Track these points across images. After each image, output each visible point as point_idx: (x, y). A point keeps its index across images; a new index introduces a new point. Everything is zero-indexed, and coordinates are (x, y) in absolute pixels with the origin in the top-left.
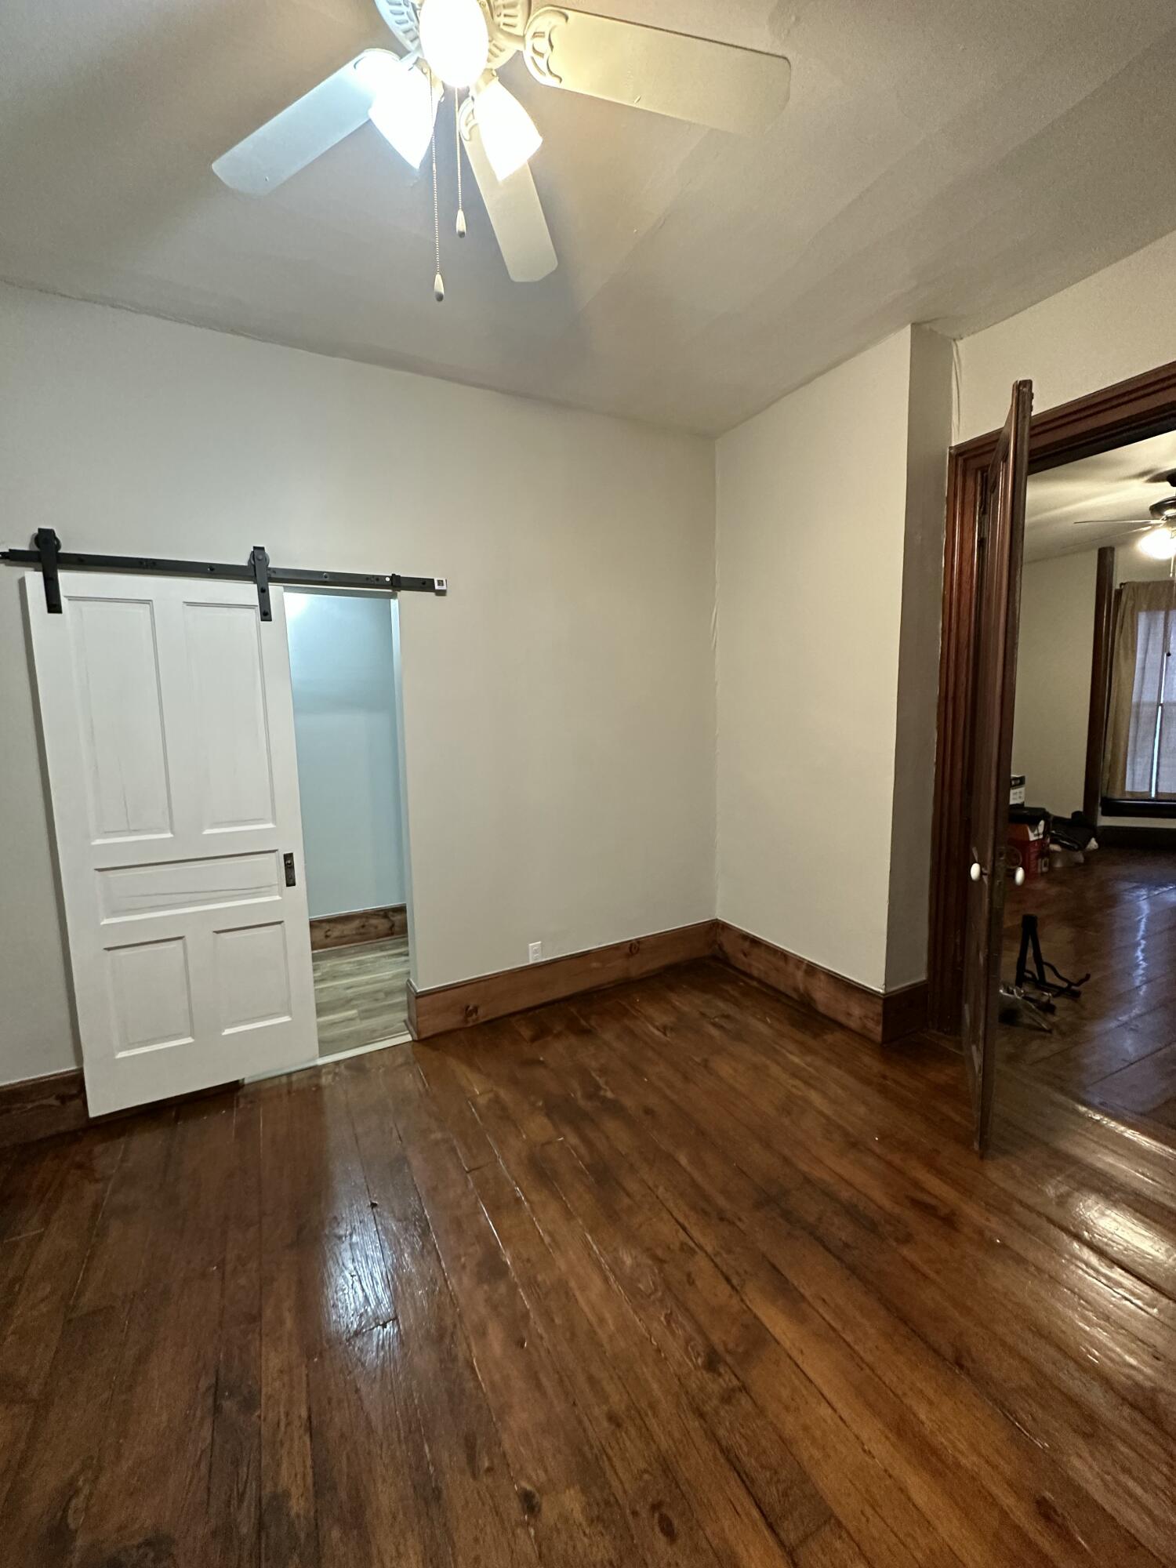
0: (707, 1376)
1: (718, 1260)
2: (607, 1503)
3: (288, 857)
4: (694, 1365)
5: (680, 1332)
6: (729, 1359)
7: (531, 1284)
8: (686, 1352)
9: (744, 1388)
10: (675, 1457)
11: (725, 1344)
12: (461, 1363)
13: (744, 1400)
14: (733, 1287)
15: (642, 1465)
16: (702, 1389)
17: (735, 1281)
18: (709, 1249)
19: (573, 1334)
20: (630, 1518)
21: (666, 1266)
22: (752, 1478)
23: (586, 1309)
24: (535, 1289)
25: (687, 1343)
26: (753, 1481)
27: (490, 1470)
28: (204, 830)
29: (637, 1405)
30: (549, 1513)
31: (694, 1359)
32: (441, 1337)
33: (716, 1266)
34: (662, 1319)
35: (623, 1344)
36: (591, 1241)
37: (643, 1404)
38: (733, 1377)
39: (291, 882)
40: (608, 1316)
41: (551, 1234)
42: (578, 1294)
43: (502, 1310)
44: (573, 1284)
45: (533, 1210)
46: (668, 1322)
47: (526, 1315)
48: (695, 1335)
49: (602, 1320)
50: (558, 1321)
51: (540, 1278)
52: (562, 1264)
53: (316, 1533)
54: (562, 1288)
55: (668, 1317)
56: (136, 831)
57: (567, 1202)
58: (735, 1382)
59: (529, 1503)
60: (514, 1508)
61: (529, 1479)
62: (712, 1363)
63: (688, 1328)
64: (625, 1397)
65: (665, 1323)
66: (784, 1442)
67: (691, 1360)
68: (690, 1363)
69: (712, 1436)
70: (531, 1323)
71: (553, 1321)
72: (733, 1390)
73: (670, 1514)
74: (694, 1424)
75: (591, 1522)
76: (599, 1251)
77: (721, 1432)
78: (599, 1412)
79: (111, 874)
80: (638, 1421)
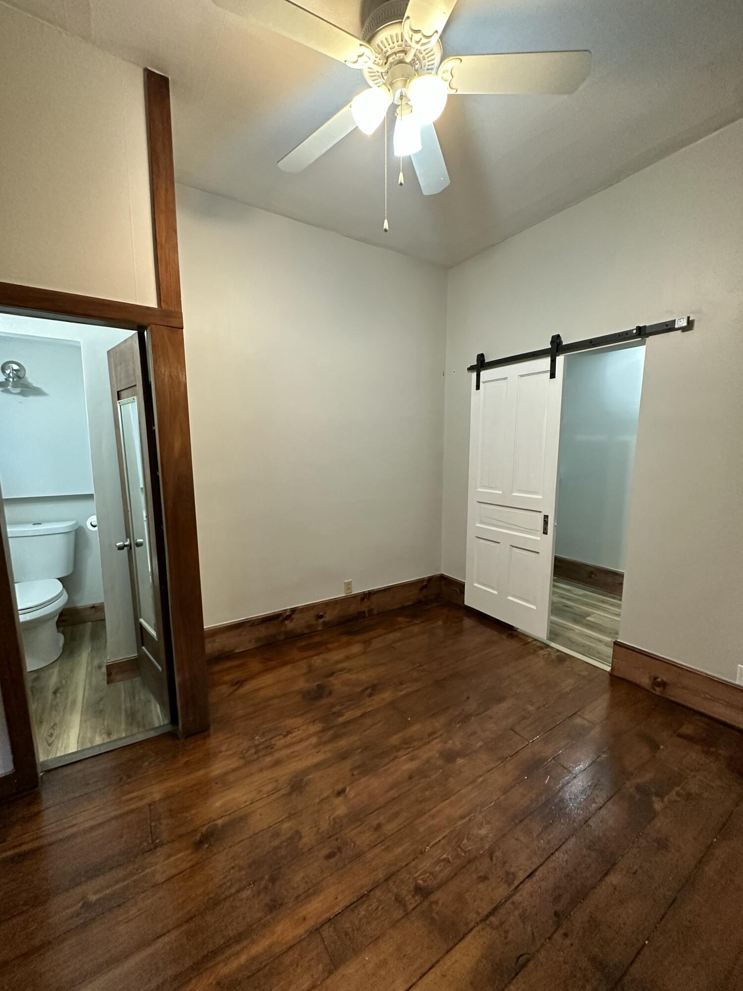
0: (412, 887)
1: (508, 905)
2: (341, 826)
3: (546, 517)
4: (417, 877)
5: (438, 868)
6: (426, 903)
7: (446, 776)
8: (425, 872)
9: (407, 914)
10: (363, 862)
11: (436, 902)
12: (396, 754)
13: (398, 914)
14: (488, 916)
15: (358, 843)
16: (402, 882)
17: (492, 919)
18: (517, 898)
19: (421, 802)
20: (335, 837)
21: (488, 859)
22: (354, 910)
23: (438, 808)
24: (444, 779)
25: (431, 873)
26: (353, 911)
27: (353, 775)
28: (513, 493)
29: (386, 840)
30: (338, 801)
31: (421, 877)
32: (406, 743)
33: (503, 903)
34: (445, 856)
35: (421, 830)
37: (387, 843)
38: (414, 905)
39: (545, 532)
40: (437, 820)
42: (447, 801)
43: (427, 765)
44: (453, 798)
46: (444, 860)
47: (426, 777)
48: (438, 880)
49: (433, 817)
50: (427, 793)
51: (451, 779)
52: (465, 790)
53: (333, 727)
54: (449, 793)
55: (447, 860)
56: (491, 488)
58: (410, 907)
59: (341, 792)
60: (339, 787)
61: (350, 791)
62: (422, 892)
63: (442, 874)
64: (390, 834)
65: (442, 858)
66: (376, 940)
67: (420, 875)
68: (418, 874)
69: (376, 886)
70: (423, 780)
71: (427, 790)
72: (405, 906)
73: (337, 857)
74: (381, 875)
75: (334, 819)
77: (378, 893)
78: (382, 819)
79: (482, 505)
80: (380, 840)
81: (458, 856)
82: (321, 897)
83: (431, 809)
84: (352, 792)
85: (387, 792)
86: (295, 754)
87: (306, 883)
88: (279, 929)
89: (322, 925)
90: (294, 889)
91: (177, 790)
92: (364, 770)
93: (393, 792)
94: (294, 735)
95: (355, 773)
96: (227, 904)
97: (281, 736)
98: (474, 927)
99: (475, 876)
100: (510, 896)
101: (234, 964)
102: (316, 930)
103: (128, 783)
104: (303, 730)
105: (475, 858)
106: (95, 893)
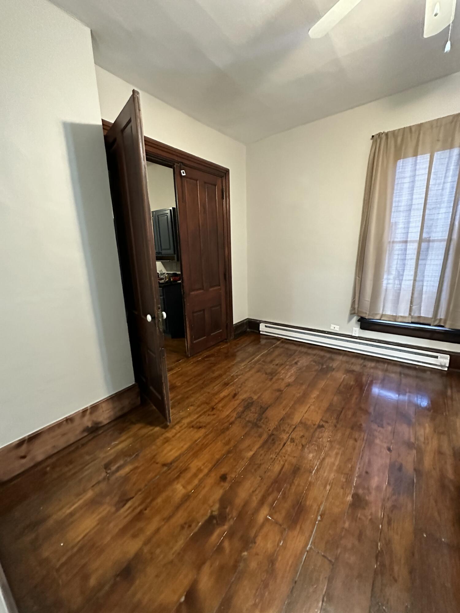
1: (290, 432)
5: (320, 435)
7: (349, 481)
8: (324, 432)
13: (324, 419)
17: (294, 427)
18: (287, 435)
19: (349, 459)
21: (303, 444)
23: (338, 460)
24: (349, 479)
25: (321, 433)
31: (325, 430)
33: (292, 432)
34: (321, 440)
35: (337, 446)
36: (314, 471)
40: (334, 453)
41: (325, 487)
42: (336, 465)
43: (366, 487)
44: (335, 468)
45: (321, 503)
46: (320, 438)
47: (359, 477)
48: (318, 432)
49: (337, 454)
50: (349, 466)
51: (344, 480)
52: (332, 476)
54: (339, 470)
57: (305, 489)
58: (321, 421)
61: (387, 452)
63: (318, 434)
70: (359, 474)
71: (351, 467)
76: (316, 466)
81: (316, 442)
83: (341, 458)
99: (306, 437)
100: (290, 435)
105: (309, 442)
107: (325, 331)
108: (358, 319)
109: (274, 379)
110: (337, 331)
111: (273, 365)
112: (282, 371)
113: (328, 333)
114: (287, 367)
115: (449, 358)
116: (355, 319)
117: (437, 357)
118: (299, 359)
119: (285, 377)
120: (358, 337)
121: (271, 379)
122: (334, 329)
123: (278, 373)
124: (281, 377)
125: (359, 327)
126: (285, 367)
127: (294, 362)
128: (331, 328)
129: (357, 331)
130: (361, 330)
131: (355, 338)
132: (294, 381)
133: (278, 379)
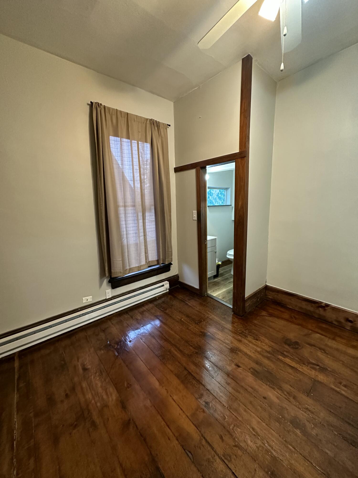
0: (208, 401)
8: (215, 407)
14: (204, 438)
17: (204, 441)
19: (251, 404)
25: (216, 410)
31: (213, 404)
33: (213, 449)
34: (227, 417)
42: (259, 420)
44: (264, 425)
50: (259, 408)
55: (225, 418)
59: (238, 366)
60: (240, 365)
62: (207, 405)
63: (217, 415)
65: (225, 415)
70: (267, 405)
71: (261, 408)
81: (229, 425)
82: (195, 368)
83: (250, 410)
84: (240, 370)
85: (249, 386)
86: (248, 345)
87: (198, 362)
88: (184, 359)
89: (187, 370)
90: (196, 359)
91: (215, 320)
92: (255, 373)
93: (250, 389)
94: (257, 342)
95: (251, 370)
96: (187, 344)
97: (253, 338)
98: (199, 430)
99: (222, 433)
100: (218, 455)
101: (174, 351)
102: (185, 369)
103: (212, 310)
104: (262, 344)
105: (232, 435)
106: (184, 320)
107: (78, 309)
108: (108, 280)
109: (98, 421)
110: (91, 301)
111: (62, 402)
112: (87, 397)
113: (81, 309)
114: (84, 385)
115: (168, 283)
116: (105, 281)
117: (163, 286)
118: (80, 360)
119: (103, 399)
120: (112, 297)
121: (94, 424)
122: (88, 301)
123: (88, 406)
124: (99, 404)
125: (111, 287)
126: (82, 388)
127: (81, 371)
128: (84, 302)
129: (109, 292)
130: (113, 290)
131: (110, 299)
132: (119, 391)
133: (101, 413)
